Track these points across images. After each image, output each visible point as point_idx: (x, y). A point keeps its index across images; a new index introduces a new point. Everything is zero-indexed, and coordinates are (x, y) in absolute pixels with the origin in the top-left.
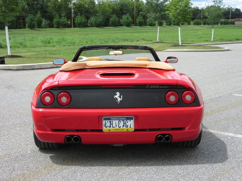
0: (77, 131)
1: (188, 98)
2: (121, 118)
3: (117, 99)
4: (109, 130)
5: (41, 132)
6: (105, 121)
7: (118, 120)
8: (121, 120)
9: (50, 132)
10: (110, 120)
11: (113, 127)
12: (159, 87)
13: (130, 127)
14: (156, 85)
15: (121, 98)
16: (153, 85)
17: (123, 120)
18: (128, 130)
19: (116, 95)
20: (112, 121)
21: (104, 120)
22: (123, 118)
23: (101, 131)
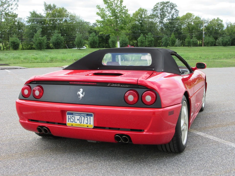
0: (48, 122)
1: (148, 98)
2: (82, 114)
3: (79, 95)
4: (72, 125)
5: (22, 121)
6: (69, 116)
7: (80, 115)
8: (82, 116)
9: (27, 122)
10: (73, 115)
11: (75, 122)
12: (120, 85)
13: (90, 124)
14: (117, 84)
15: (83, 95)
16: (114, 83)
17: (84, 116)
18: (88, 126)
19: (80, 91)
20: (74, 116)
21: (67, 115)
22: (84, 114)
23: (65, 124)
